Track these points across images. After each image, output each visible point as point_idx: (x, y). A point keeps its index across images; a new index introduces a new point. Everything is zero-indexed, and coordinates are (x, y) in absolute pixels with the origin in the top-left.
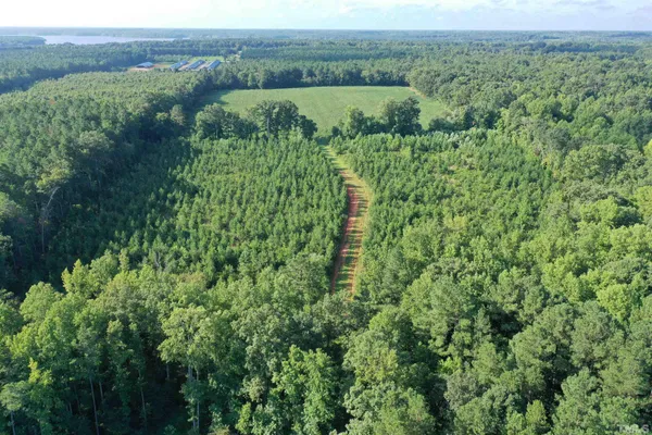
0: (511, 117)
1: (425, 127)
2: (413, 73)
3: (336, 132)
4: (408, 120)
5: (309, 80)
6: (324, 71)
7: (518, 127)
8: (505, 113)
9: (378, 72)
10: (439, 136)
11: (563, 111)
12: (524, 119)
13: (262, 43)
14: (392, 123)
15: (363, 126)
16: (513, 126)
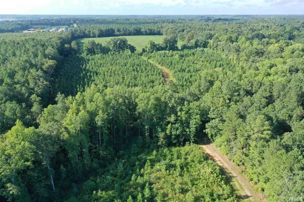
0: (214, 42)
1: (180, 48)
2: (164, 30)
3: (144, 50)
4: (173, 45)
5: (118, 33)
6: (125, 29)
7: (217, 46)
8: (211, 41)
9: (148, 29)
10: (186, 51)
11: (233, 39)
12: (219, 43)
13: (84, 20)
14: (167, 47)
15: (155, 48)
16: (215, 46)
